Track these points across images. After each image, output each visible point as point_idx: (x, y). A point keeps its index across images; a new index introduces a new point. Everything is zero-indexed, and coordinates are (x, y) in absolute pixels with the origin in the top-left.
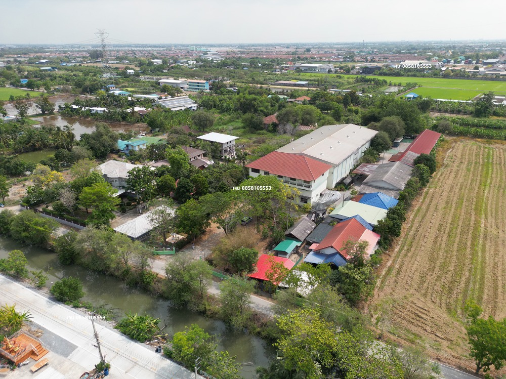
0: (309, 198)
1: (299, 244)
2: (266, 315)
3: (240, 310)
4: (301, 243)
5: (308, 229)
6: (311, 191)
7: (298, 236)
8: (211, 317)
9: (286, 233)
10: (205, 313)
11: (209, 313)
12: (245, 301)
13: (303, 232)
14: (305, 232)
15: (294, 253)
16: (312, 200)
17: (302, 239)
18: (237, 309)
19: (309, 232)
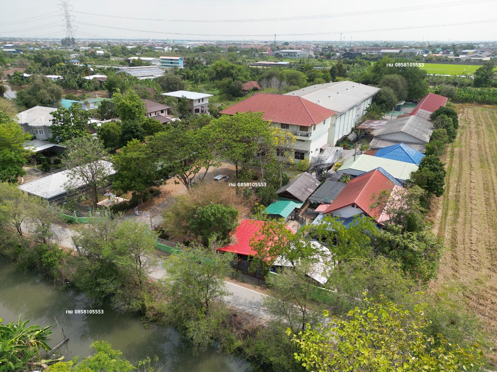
0: (307, 152)
1: (299, 206)
2: (253, 317)
3: (204, 307)
4: (302, 204)
5: (310, 187)
6: (309, 142)
7: (297, 195)
8: (154, 321)
9: (279, 191)
10: (144, 315)
11: (150, 314)
12: (213, 290)
13: (304, 190)
14: (307, 190)
15: (292, 219)
16: (311, 155)
17: (304, 199)
18: (199, 305)
19: (312, 191)
